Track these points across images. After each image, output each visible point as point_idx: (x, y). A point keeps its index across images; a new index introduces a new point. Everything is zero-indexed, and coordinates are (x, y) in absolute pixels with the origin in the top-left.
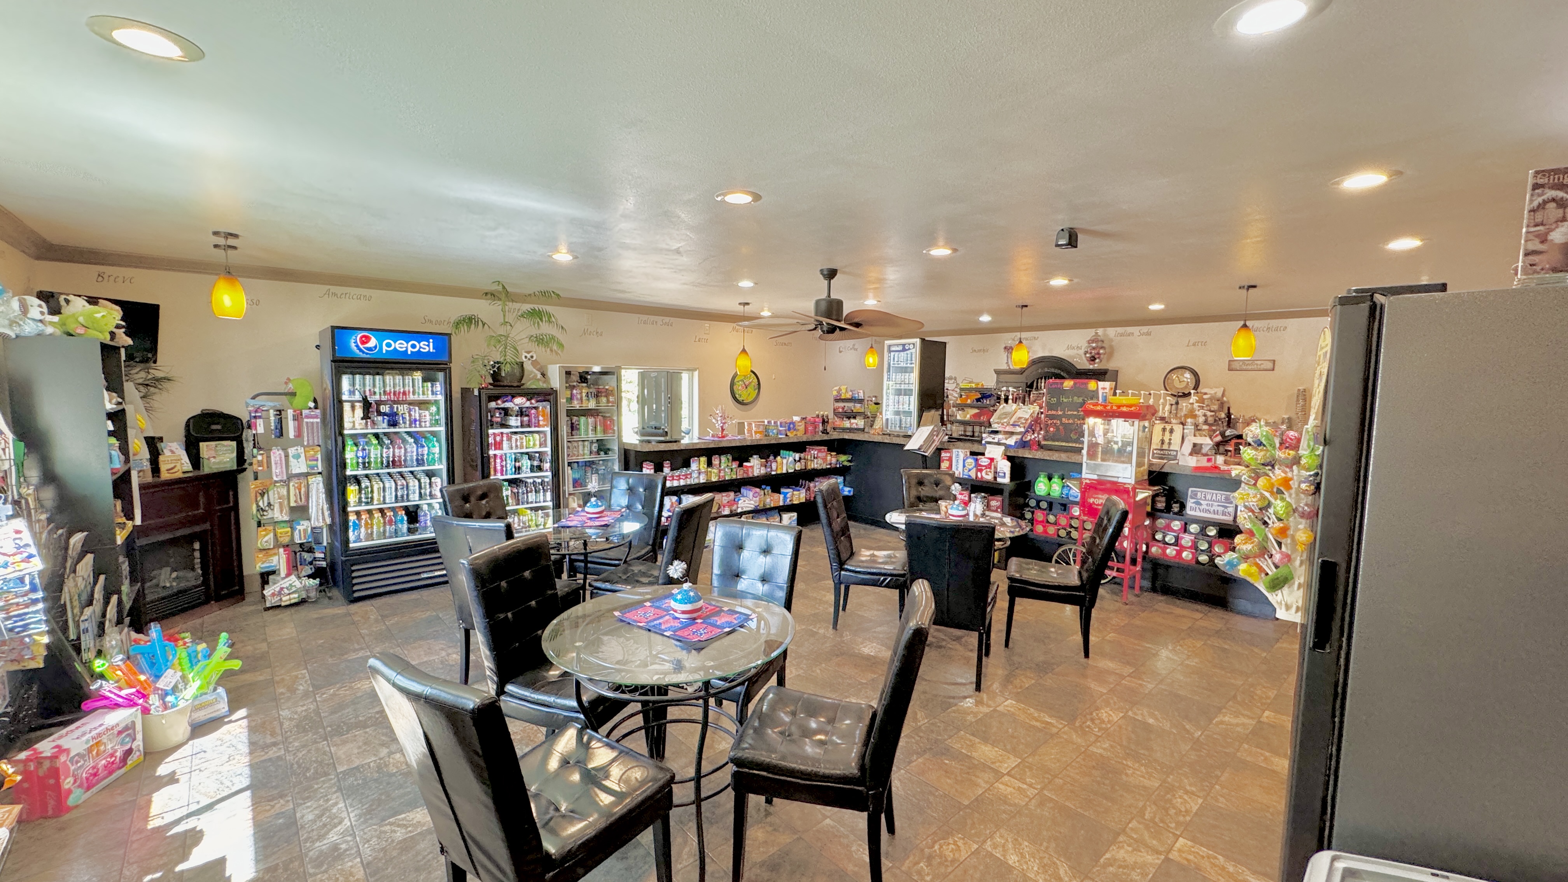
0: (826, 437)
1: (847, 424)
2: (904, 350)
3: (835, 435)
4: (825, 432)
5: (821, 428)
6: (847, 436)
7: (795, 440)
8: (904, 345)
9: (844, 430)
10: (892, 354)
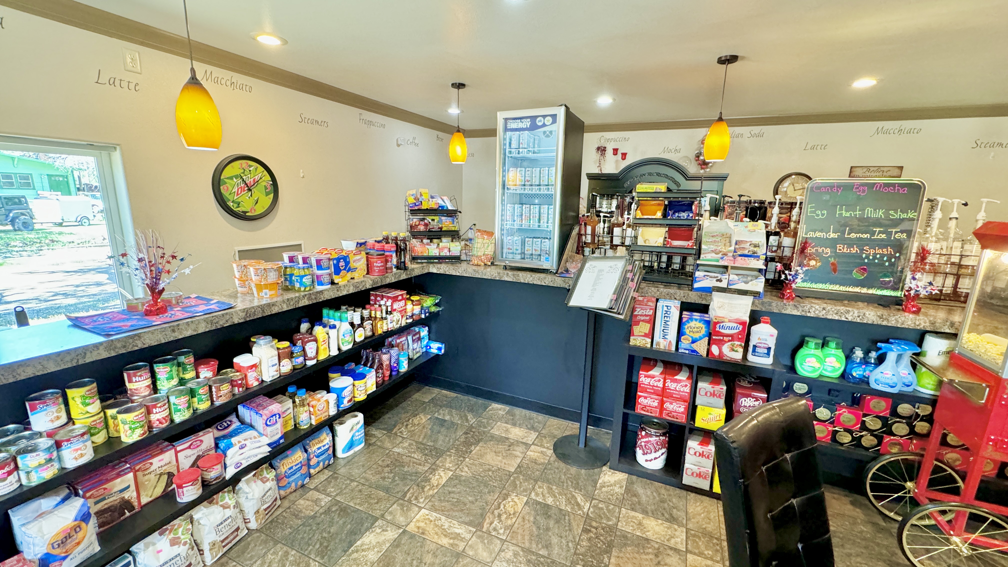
0: (404, 276)
1: (433, 249)
2: (534, 127)
3: (416, 269)
4: (401, 266)
5: (395, 260)
6: (434, 269)
7: (352, 290)
8: (533, 118)
9: (430, 259)
10: (509, 134)
